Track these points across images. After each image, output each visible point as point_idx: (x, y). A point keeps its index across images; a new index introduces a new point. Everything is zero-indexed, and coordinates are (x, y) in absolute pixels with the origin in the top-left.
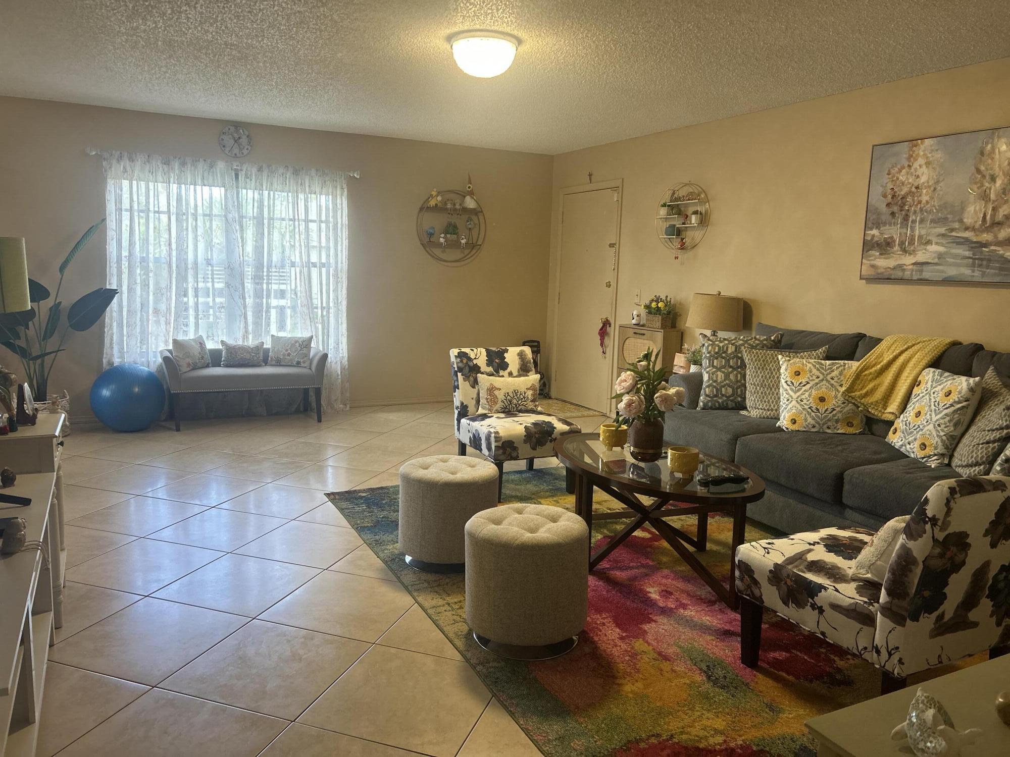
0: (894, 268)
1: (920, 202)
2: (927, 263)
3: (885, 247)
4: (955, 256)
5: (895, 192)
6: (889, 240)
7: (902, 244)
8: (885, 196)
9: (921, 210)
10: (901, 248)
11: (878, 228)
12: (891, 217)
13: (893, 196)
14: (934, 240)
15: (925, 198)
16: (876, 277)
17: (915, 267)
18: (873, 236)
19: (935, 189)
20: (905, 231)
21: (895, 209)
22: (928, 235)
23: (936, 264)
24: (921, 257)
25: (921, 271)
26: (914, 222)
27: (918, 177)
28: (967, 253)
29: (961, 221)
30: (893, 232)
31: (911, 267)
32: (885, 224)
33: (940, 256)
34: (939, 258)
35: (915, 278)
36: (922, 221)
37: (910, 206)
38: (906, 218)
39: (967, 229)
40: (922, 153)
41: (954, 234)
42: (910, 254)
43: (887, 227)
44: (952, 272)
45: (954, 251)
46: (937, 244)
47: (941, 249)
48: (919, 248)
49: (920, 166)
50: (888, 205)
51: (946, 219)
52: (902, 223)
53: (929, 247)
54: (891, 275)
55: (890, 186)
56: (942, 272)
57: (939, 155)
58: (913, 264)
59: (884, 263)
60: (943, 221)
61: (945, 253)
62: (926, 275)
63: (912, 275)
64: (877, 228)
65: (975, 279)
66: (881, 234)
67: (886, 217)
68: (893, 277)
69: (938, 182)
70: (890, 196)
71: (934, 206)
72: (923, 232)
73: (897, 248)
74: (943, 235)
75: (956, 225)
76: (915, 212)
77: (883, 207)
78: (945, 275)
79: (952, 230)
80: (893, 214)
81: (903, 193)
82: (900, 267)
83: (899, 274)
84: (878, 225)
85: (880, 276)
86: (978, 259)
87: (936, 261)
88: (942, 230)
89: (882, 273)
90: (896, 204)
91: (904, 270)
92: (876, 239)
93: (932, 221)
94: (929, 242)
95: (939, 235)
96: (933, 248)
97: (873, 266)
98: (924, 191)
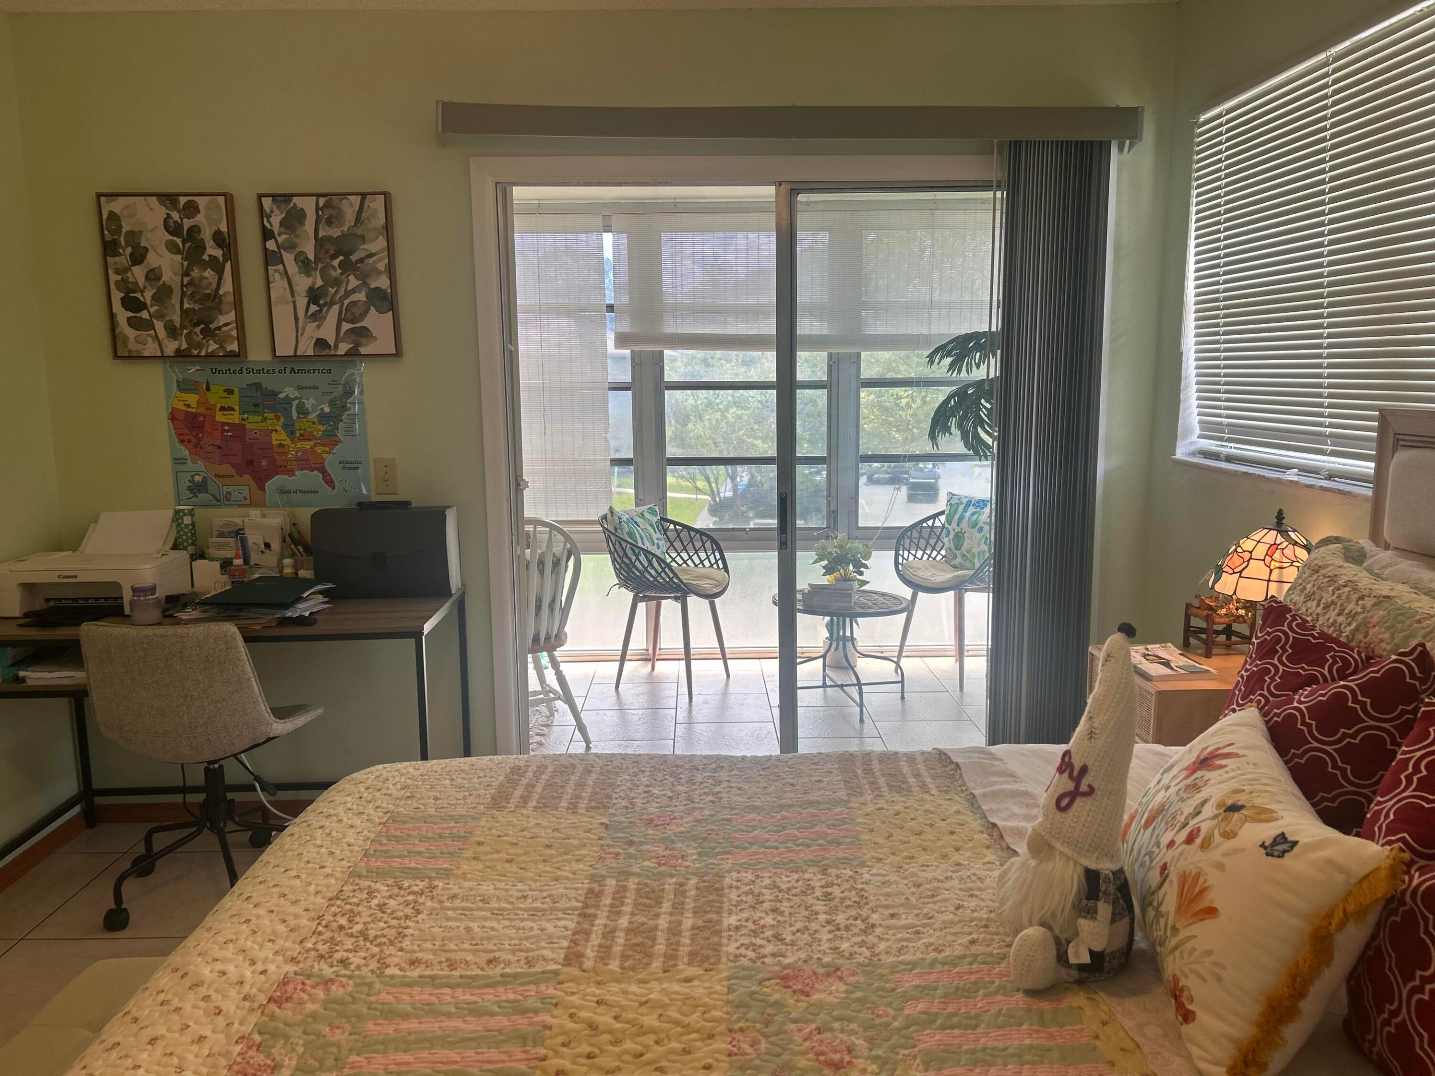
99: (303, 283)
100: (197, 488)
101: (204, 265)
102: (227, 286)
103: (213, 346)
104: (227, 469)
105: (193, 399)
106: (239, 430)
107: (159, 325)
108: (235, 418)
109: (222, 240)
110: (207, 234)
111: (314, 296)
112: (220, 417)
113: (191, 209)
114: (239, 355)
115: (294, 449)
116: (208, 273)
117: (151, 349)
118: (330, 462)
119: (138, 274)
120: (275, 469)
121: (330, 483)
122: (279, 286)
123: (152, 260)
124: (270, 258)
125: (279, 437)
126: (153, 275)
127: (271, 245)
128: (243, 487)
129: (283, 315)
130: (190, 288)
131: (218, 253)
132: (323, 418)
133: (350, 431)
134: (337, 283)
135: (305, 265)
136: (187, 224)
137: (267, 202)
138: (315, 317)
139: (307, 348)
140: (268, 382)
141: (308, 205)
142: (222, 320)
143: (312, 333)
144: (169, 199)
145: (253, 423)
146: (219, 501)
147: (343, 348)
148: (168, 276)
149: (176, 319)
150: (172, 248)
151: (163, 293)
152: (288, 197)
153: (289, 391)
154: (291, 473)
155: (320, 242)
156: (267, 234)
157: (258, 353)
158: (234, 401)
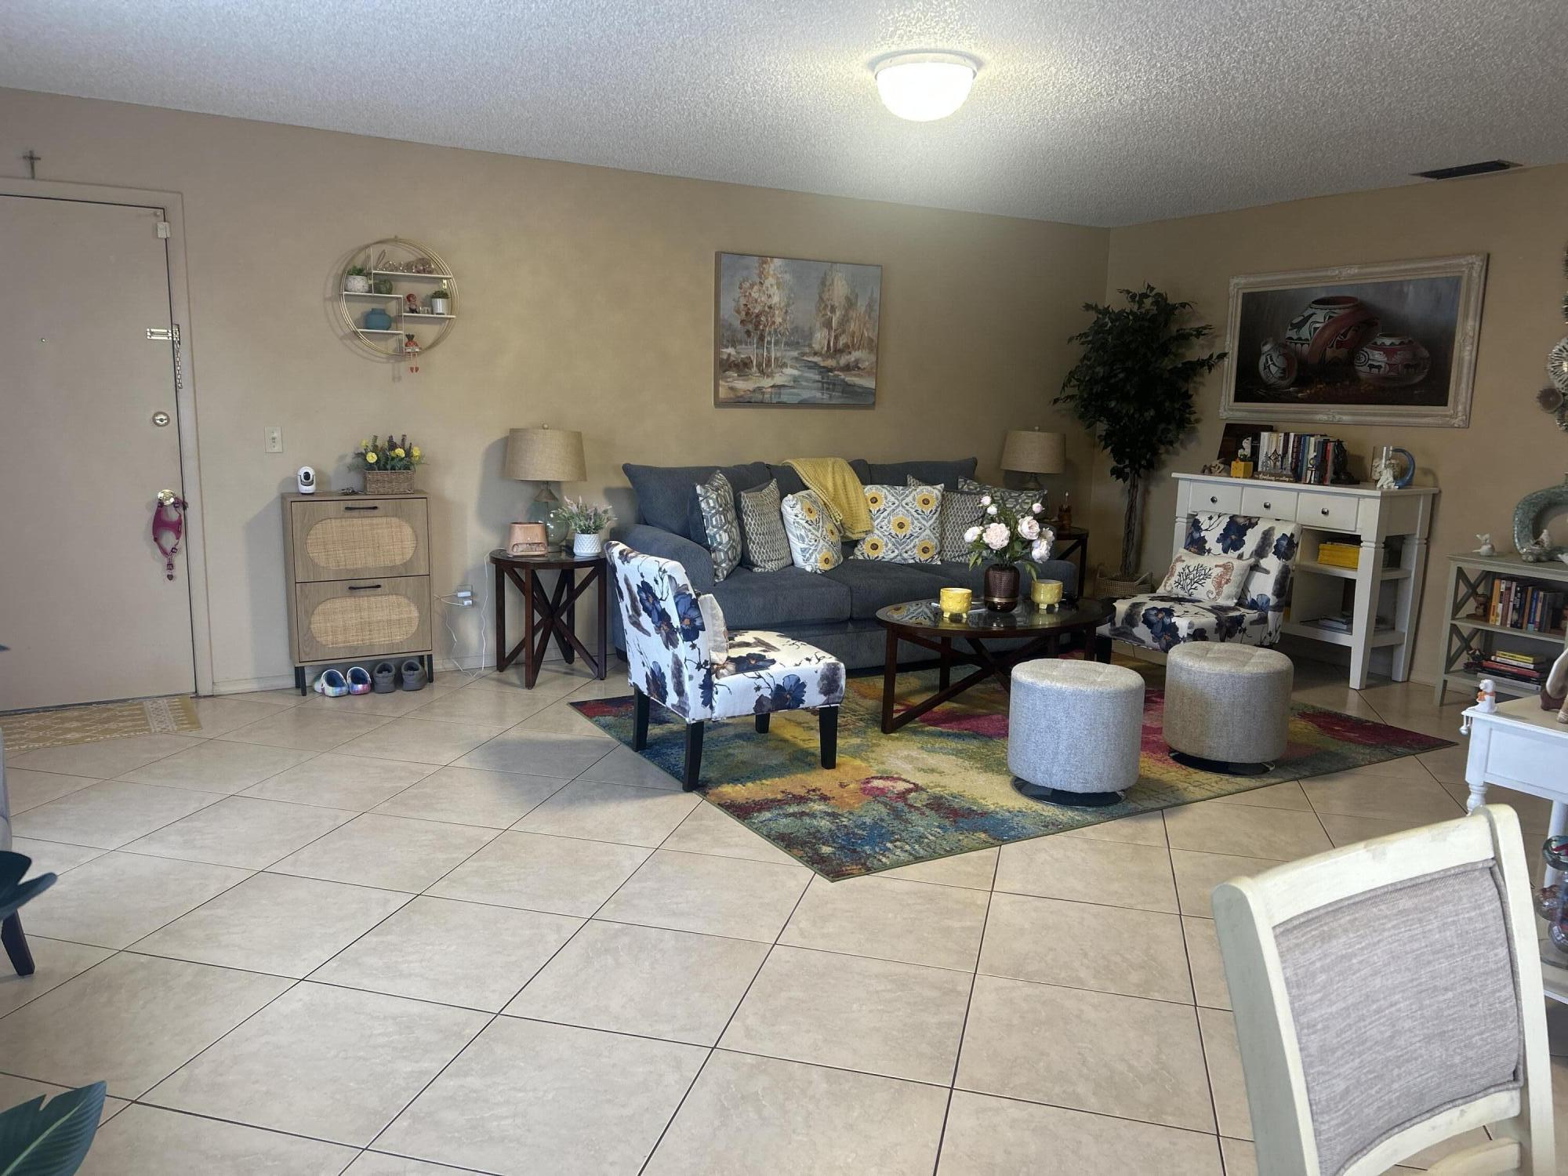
0: (754, 391)
1: (774, 323)
2: (783, 386)
3: (742, 367)
4: (807, 380)
5: (749, 309)
6: (746, 361)
7: (759, 365)
8: (738, 312)
9: (775, 331)
10: (759, 369)
11: (734, 346)
12: (746, 336)
13: (747, 314)
14: (789, 363)
15: (778, 320)
16: (737, 400)
17: (773, 390)
18: (729, 355)
19: (786, 312)
20: (761, 351)
21: (750, 327)
22: (783, 357)
23: (792, 387)
24: (778, 379)
25: (780, 394)
26: (769, 343)
27: (770, 296)
28: (818, 377)
29: (810, 346)
30: (749, 351)
31: (770, 390)
32: (741, 343)
33: (795, 379)
34: (794, 381)
35: (774, 401)
36: (776, 344)
37: (765, 326)
38: (761, 338)
39: (815, 354)
40: (772, 272)
41: (805, 358)
42: (768, 376)
43: (744, 346)
44: (806, 395)
45: (806, 375)
46: (791, 367)
47: (796, 372)
48: (776, 371)
49: (772, 285)
50: (742, 322)
51: (798, 343)
52: (758, 343)
53: (784, 370)
54: (751, 398)
55: (743, 301)
56: (799, 395)
57: (787, 277)
58: (772, 387)
59: (742, 385)
60: (794, 345)
61: (799, 376)
62: (784, 398)
63: (771, 397)
64: (732, 346)
65: (825, 402)
66: (738, 353)
67: (741, 335)
68: (753, 400)
69: (788, 305)
70: (744, 313)
71: (787, 329)
72: (779, 354)
73: (755, 369)
74: (796, 359)
75: (807, 350)
76: (770, 333)
77: (737, 324)
78: (800, 398)
79: (804, 354)
80: (748, 333)
81: (757, 311)
82: (760, 389)
83: (758, 397)
84: (733, 343)
85: (741, 400)
86: (826, 383)
87: (792, 384)
88: (795, 354)
89: (742, 397)
90: (751, 322)
91: (763, 393)
92: (732, 359)
93: (786, 344)
94: (784, 365)
95: (792, 359)
96: (789, 371)
97: (732, 389)
98: (777, 312)
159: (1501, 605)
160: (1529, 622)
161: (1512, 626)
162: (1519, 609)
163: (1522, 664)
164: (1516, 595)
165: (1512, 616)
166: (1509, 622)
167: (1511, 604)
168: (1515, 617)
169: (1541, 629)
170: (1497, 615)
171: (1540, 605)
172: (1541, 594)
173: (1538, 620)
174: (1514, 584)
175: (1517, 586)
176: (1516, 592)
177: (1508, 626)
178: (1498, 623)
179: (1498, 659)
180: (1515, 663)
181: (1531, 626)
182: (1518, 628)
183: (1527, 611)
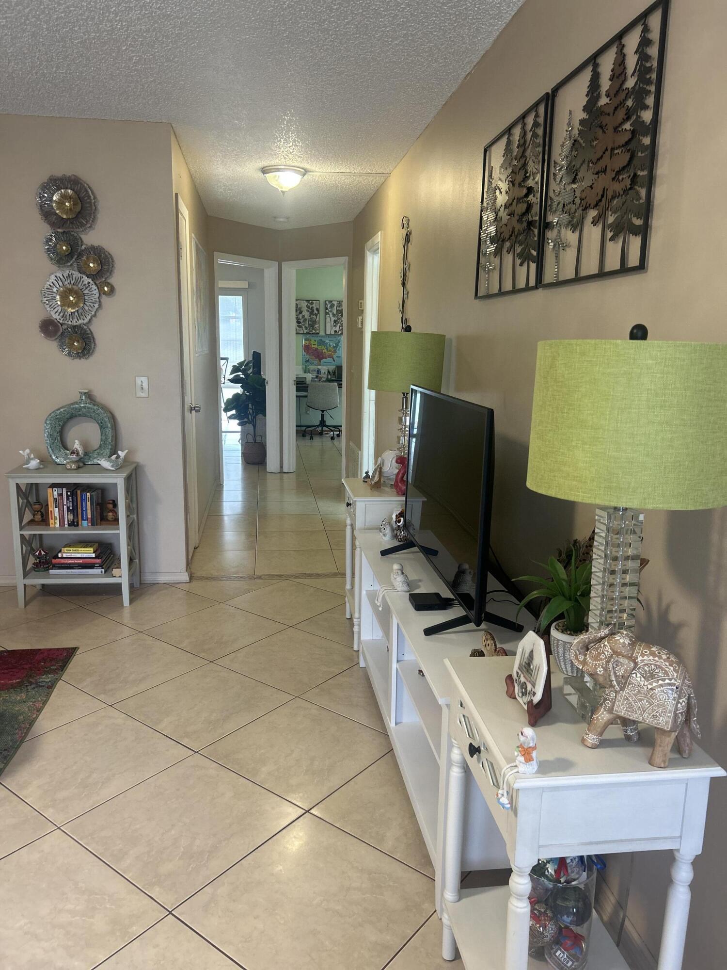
99: (333, 319)
100: (307, 361)
101: (314, 315)
102: (318, 319)
103: (314, 331)
104: (313, 357)
105: (307, 342)
106: (316, 349)
107: (303, 327)
108: (316, 346)
109: (318, 310)
110: (315, 308)
111: (335, 322)
112: (313, 346)
113: (312, 303)
114: (319, 333)
115: (328, 353)
116: (314, 316)
117: (302, 332)
118: (335, 356)
119: (300, 316)
120: (323, 358)
121: (334, 361)
122: (328, 319)
123: (303, 313)
124: (327, 314)
125: (325, 351)
126: (303, 316)
127: (327, 311)
128: (316, 362)
129: (328, 325)
130: (311, 320)
131: (317, 312)
132: (334, 347)
133: (339, 350)
134: (340, 319)
135: (334, 315)
136: (311, 306)
137: (327, 302)
138: (335, 326)
139: (333, 332)
140: (323, 339)
141: (335, 303)
142: (316, 326)
143: (334, 329)
144: (308, 301)
145: (320, 348)
146: (312, 364)
147: (340, 332)
148: (307, 317)
149: (307, 326)
150: (308, 311)
151: (305, 320)
152: (332, 301)
153: (328, 341)
154: (326, 358)
155: (337, 310)
156: (327, 309)
157: (322, 333)
158: (316, 343)
159: (57, 509)
160: (83, 519)
161: (69, 525)
162: (73, 510)
163: (85, 555)
164: (68, 499)
165: (68, 517)
166: (66, 522)
167: (65, 507)
168: (71, 517)
169: (94, 523)
170: (56, 518)
171: (89, 504)
172: (88, 494)
173: (89, 516)
174: (64, 490)
175: (67, 492)
176: (68, 497)
177: (66, 526)
178: (58, 525)
179: (65, 555)
180: (79, 555)
181: (85, 523)
182: (75, 526)
183: (79, 511)
